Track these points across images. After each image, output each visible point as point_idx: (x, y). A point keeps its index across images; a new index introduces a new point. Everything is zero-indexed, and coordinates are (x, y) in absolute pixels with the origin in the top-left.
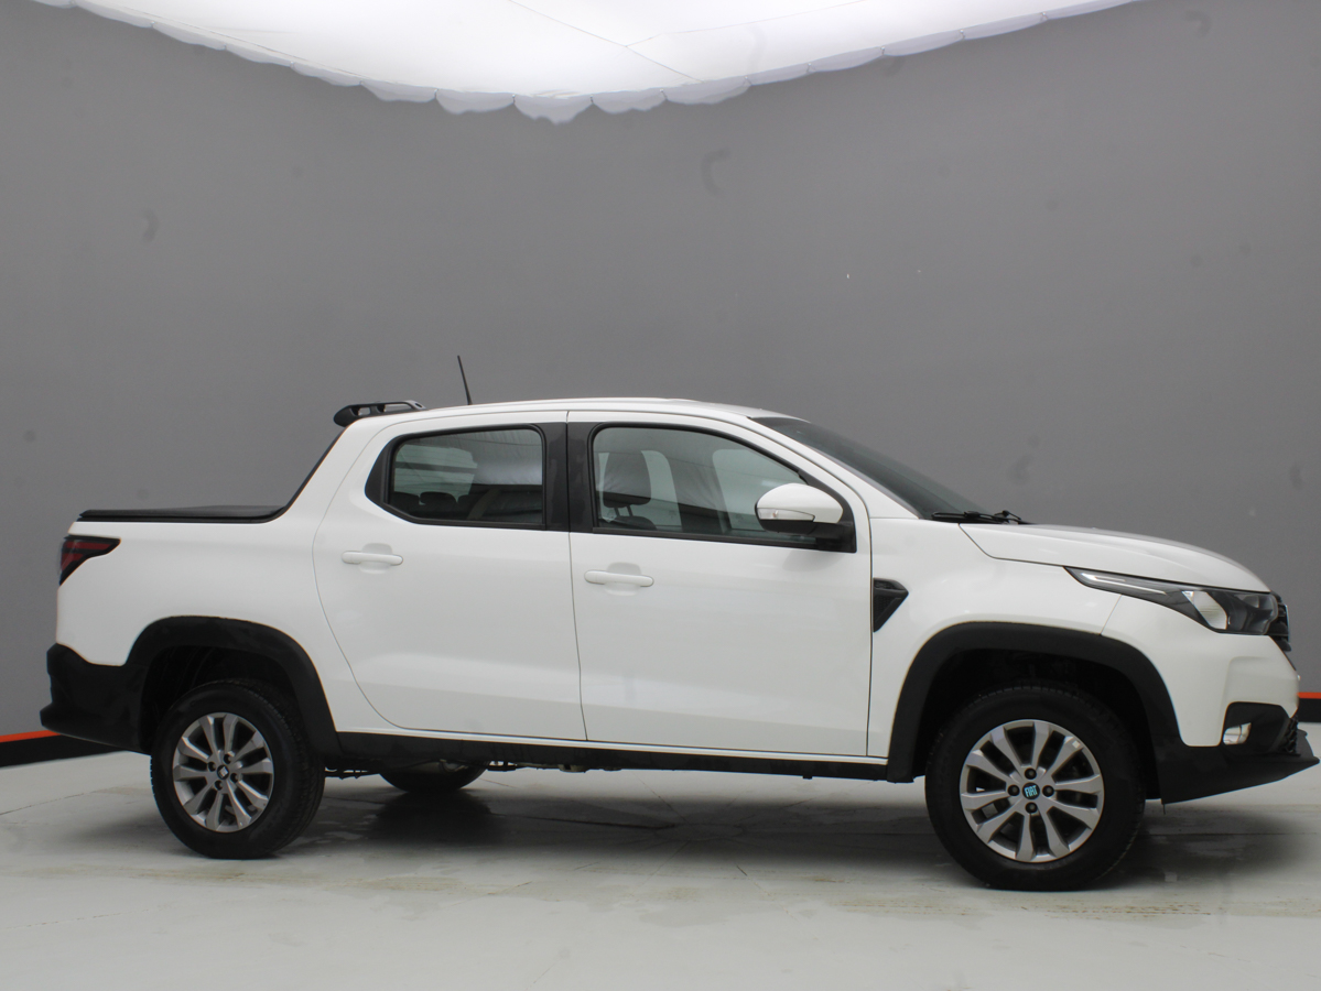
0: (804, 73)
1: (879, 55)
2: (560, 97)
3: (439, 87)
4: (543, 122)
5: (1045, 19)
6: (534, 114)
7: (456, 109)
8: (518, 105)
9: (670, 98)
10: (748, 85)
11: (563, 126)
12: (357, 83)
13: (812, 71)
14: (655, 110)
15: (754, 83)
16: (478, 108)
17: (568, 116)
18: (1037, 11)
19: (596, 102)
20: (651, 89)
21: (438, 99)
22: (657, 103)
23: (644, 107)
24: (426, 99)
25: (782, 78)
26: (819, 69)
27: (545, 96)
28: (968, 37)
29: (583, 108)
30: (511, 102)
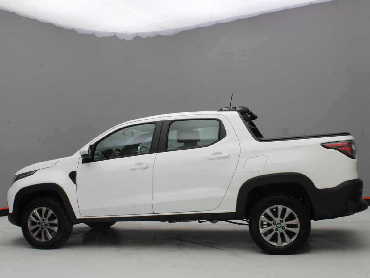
0: (196, 27)
1: (217, 23)
2: (129, 33)
3: (95, 30)
4: (124, 40)
5: (261, 14)
6: (121, 38)
7: (100, 36)
8: (117, 35)
9: (159, 34)
10: (180, 30)
11: (129, 41)
12: (72, 29)
13: (198, 27)
14: (155, 37)
15: (182, 30)
16: (106, 36)
17: (131, 38)
18: (259, 11)
19: (138, 35)
20: (154, 31)
21: (95, 33)
22: (155, 35)
23: (152, 36)
24: (91, 33)
25: (190, 29)
26: (200, 26)
27: (125, 33)
28: (240, 18)
29: (135, 36)
30: (115, 34)
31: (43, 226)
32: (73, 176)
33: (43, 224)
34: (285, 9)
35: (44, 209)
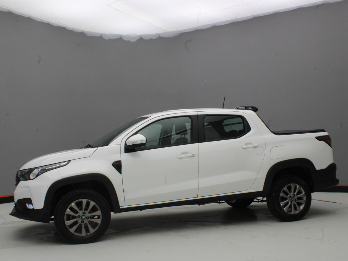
0: (194, 30)
1: (213, 25)
2: (133, 35)
3: (102, 33)
4: (129, 42)
5: (254, 17)
6: (126, 40)
7: (107, 38)
8: (122, 37)
9: (160, 36)
10: (180, 33)
11: (134, 43)
12: (81, 32)
13: (196, 29)
14: (157, 39)
15: (182, 32)
16: (112, 38)
17: (135, 40)
18: (252, 15)
19: (142, 37)
20: (156, 34)
21: (102, 36)
22: (157, 37)
23: (154, 38)
24: (99, 36)
25: (189, 31)
26: (198, 29)
27: (129, 35)
28: (235, 21)
29: (138, 38)
30: (120, 37)
31: (84, 219)
32: (117, 166)
33: (83, 217)
34: (276, 12)
35: (84, 201)
